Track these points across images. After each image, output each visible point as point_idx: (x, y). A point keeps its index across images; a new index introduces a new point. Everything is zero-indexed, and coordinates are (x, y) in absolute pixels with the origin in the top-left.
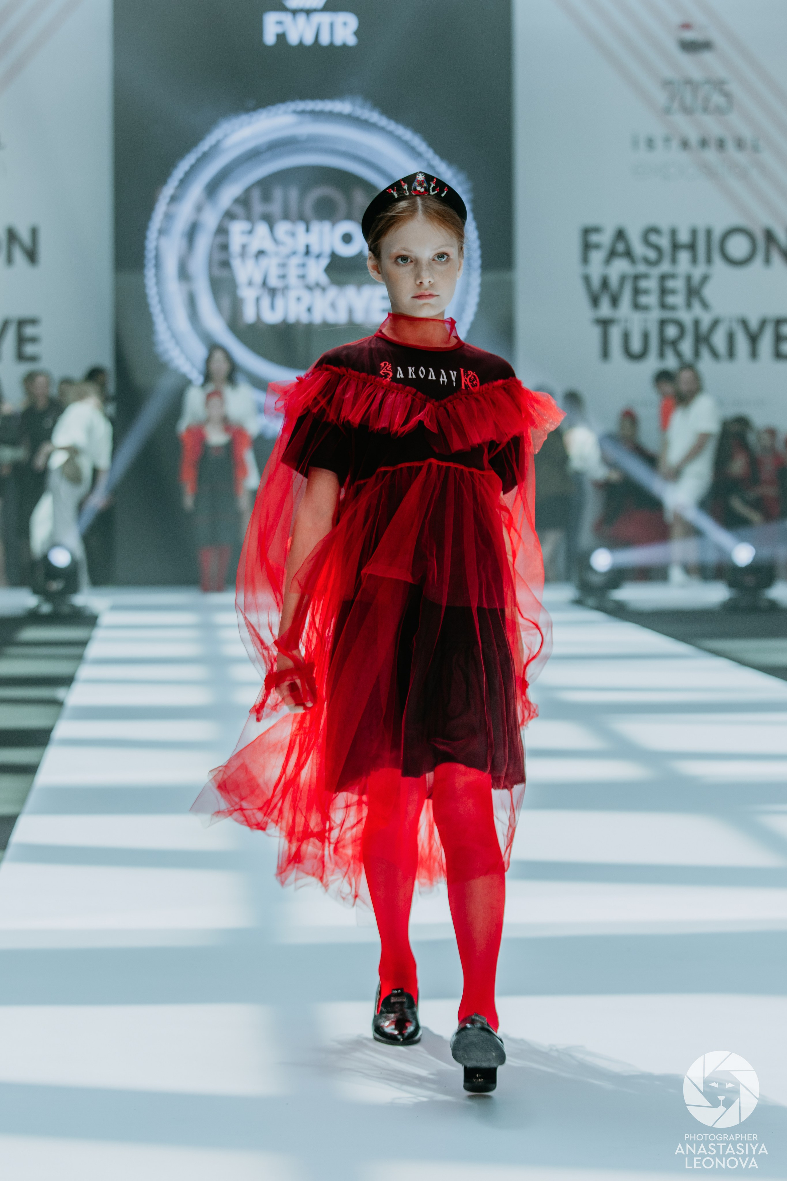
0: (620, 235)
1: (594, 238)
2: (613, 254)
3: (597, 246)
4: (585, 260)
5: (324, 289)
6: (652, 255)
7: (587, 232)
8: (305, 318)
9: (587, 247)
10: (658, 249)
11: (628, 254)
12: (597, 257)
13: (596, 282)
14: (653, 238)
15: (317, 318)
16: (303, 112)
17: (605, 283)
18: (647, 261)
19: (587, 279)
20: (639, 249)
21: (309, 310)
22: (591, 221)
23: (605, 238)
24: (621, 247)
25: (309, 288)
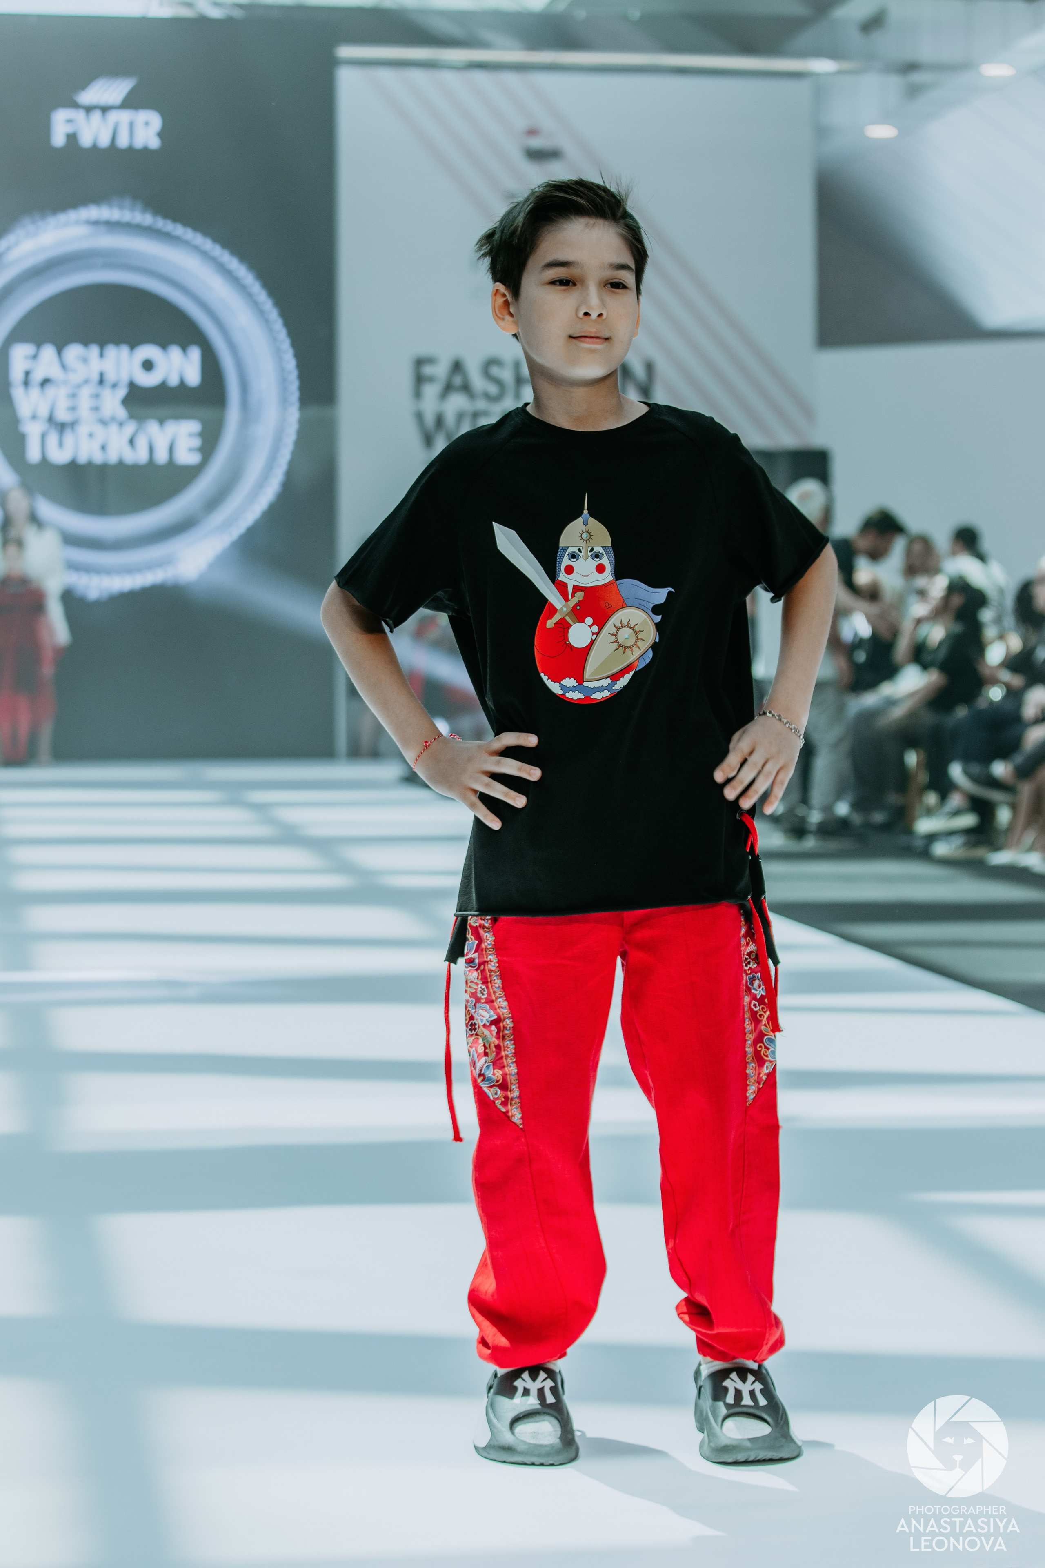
0: (457, 367)
1: (428, 370)
2: (448, 388)
3: (431, 379)
4: (418, 394)
5: (121, 424)
6: (493, 389)
7: (420, 363)
8: (98, 458)
9: (420, 380)
10: (499, 382)
11: (466, 388)
12: (431, 391)
13: (430, 419)
14: (495, 371)
15: (112, 457)
16: (96, 223)
17: (440, 421)
18: (487, 396)
19: (419, 416)
20: (478, 382)
21: (103, 448)
22: (424, 350)
23: (440, 370)
24: (458, 380)
25: (104, 423)
